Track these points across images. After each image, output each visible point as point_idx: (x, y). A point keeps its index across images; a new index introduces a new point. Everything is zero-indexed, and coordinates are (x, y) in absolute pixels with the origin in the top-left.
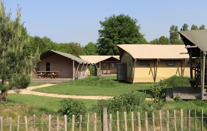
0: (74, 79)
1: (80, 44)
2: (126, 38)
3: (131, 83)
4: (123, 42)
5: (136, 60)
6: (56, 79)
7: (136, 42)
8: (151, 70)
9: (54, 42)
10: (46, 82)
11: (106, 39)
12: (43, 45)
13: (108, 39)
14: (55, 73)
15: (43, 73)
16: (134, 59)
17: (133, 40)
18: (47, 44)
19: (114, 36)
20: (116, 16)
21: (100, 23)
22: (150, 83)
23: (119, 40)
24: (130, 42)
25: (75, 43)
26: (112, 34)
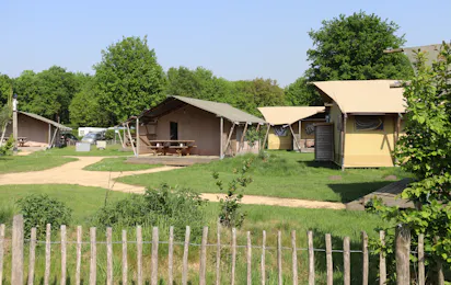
0: (222, 156)
1: (275, 82)
2: (368, 67)
3: (338, 167)
4: (363, 76)
5: (346, 116)
6: (188, 156)
7: (392, 74)
8: (386, 138)
9: (218, 77)
10: (164, 162)
11: (324, 68)
12: (195, 85)
13: (328, 69)
14: (185, 144)
15: (162, 144)
16: (343, 115)
17: (386, 70)
18: (202, 82)
19: (341, 63)
20: (347, 16)
21: (311, 35)
22: (383, 169)
23: (352, 71)
24: (379, 75)
25: (265, 79)
26: (338, 58)
